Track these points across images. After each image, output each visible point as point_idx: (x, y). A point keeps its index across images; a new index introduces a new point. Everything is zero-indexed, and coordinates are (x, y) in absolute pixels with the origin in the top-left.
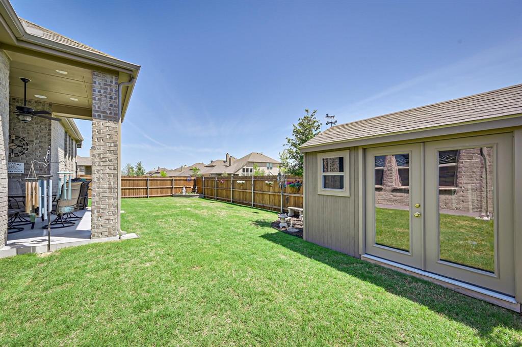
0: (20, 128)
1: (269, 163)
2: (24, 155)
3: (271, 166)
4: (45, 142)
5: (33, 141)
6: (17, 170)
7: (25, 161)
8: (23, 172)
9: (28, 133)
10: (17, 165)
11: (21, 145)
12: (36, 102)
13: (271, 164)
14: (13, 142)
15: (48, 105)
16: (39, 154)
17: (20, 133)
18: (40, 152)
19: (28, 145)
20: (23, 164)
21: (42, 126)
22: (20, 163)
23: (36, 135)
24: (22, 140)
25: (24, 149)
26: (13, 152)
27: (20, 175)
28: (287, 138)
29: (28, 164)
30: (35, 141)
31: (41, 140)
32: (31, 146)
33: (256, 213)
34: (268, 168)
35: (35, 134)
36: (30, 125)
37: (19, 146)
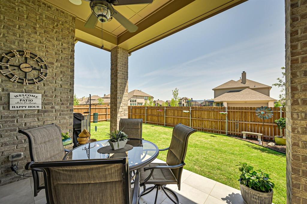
0: (36, 41)
1: (146, 96)
2: (42, 83)
3: (147, 98)
4: (68, 67)
5: (53, 64)
6: (31, 105)
7: (43, 91)
8: (40, 108)
9: (47, 51)
10: (31, 97)
11: (38, 68)
12: (57, 10)
13: (147, 97)
14: (26, 63)
15: (71, 18)
16: (61, 83)
17: (37, 49)
18: (61, 80)
19: (47, 69)
20: (40, 96)
21: (64, 44)
22: (36, 95)
23: (57, 56)
24: (39, 60)
25: (42, 73)
26: (25, 77)
27: (36, 112)
28: (278, 79)
29: (46, 96)
30: (56, 64)
31: (63, 64)
32: (51, 70)
33: (212, 136)
34: (145, 99)
35: (56, 54)
36: (50, 41)
37: (34, 69)
